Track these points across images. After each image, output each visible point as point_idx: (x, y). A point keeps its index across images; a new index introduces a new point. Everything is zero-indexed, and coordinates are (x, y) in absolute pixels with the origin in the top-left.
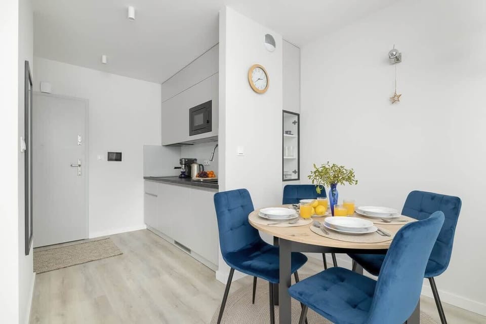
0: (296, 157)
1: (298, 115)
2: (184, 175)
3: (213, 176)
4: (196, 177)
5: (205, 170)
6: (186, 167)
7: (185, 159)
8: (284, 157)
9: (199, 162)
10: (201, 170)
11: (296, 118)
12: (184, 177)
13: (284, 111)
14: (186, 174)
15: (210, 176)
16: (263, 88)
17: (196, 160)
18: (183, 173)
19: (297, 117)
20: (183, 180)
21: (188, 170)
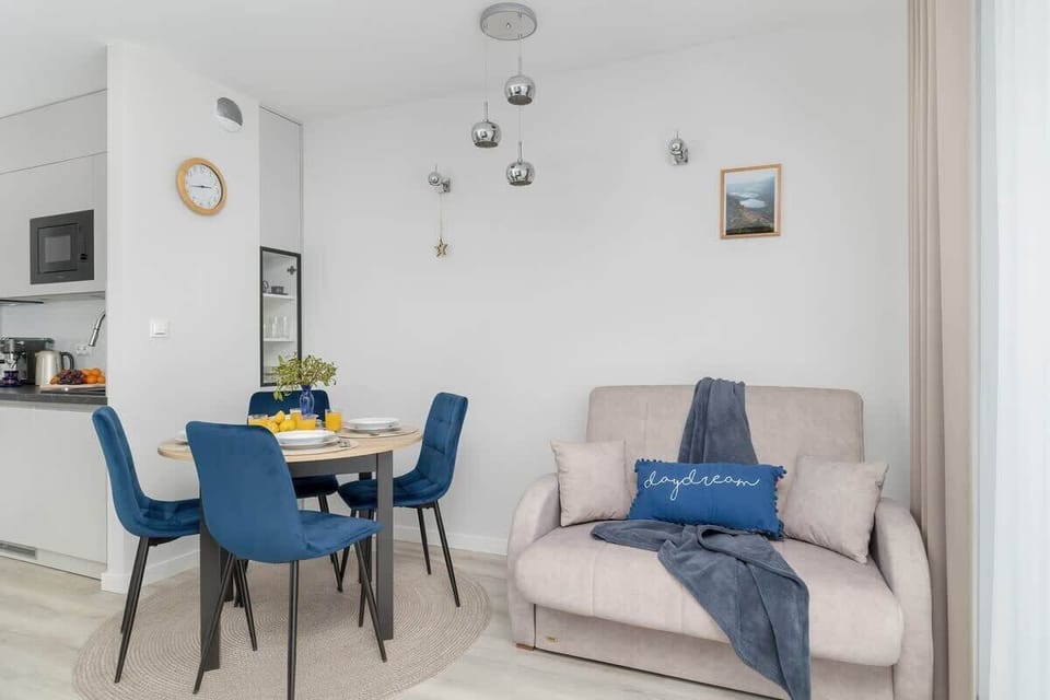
0: (294, 338)
1: (298, 257)
2: (15, 379)
3: (99, 379)
4: (52, 383)
5: (79, 367)
6: (21, 361)
7: (16, 340)
8: (265, 340)
9: (58, 347)
10: (68, 366)
11: (293, 262)
12: (13, 386)
13: (263, 249)
14: (21, 377)
15: (90, 379)
16: (214, 204)
17: (51, 341)
18: (10, 375)
19: (295, 259)
20: (11, 391)
21: (25, 368)
